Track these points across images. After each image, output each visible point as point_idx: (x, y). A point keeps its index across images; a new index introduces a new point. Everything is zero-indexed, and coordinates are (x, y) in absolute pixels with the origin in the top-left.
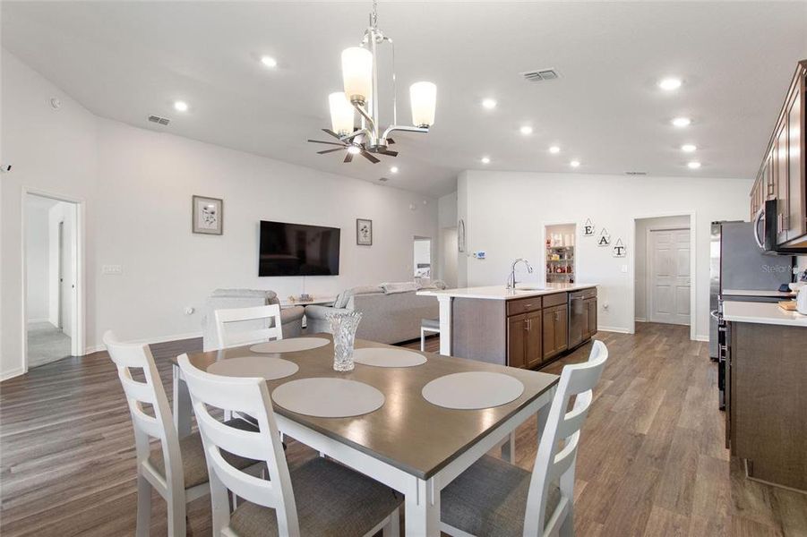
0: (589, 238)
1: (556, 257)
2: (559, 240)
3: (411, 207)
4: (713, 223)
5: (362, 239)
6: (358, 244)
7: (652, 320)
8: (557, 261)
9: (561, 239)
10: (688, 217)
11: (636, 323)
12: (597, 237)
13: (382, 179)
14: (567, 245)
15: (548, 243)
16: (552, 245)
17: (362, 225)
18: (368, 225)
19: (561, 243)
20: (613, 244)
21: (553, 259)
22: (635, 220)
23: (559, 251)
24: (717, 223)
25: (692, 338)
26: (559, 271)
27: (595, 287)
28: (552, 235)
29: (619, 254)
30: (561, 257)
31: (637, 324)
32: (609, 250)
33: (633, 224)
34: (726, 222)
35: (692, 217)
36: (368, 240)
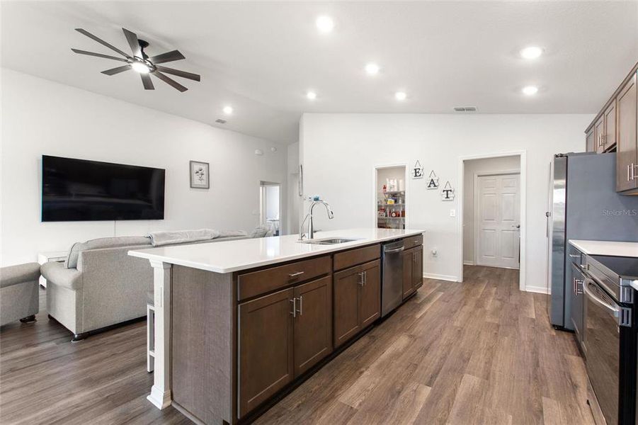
0: (418, 181)
1: (391, 202)
2: (393, 184)
3: (257, 152)
4: (557, 156)
5: (196, 181)
6: (191, 187)
7: (479, 263)
8: (392, 206)
9: (395, 184)
10: (517, 158)
11: (464, 265)
12: (425, 180)
13: (219, 121)
14: (401, 190)
15: (385, 188)
16: (388, 190)
17: (196, 167)
18: (204, 167)
19: (396, 188)
20: (442, 187)
21: (388, 203)
22: (464, 161)
23: (395, 196)
24: (562, 156)
25: (522, 288)
26: (394, 215)
27: (420, 234)
28: (387, 180)
29: (447, 197)
30: (396, 201)
31: (466, 268)
32: (438, 194)
33: (461, 165)
34: (572, 154)
35: (521, 157)
36: (204, 183)
